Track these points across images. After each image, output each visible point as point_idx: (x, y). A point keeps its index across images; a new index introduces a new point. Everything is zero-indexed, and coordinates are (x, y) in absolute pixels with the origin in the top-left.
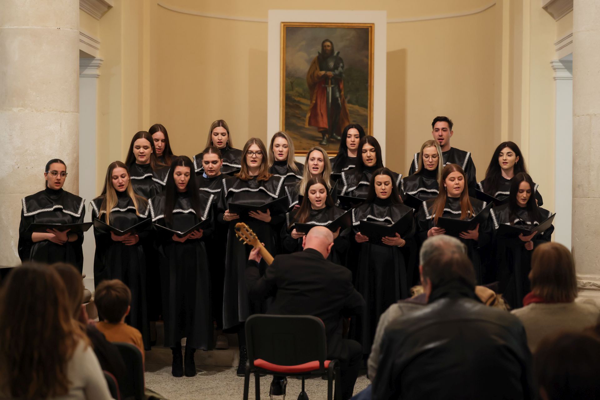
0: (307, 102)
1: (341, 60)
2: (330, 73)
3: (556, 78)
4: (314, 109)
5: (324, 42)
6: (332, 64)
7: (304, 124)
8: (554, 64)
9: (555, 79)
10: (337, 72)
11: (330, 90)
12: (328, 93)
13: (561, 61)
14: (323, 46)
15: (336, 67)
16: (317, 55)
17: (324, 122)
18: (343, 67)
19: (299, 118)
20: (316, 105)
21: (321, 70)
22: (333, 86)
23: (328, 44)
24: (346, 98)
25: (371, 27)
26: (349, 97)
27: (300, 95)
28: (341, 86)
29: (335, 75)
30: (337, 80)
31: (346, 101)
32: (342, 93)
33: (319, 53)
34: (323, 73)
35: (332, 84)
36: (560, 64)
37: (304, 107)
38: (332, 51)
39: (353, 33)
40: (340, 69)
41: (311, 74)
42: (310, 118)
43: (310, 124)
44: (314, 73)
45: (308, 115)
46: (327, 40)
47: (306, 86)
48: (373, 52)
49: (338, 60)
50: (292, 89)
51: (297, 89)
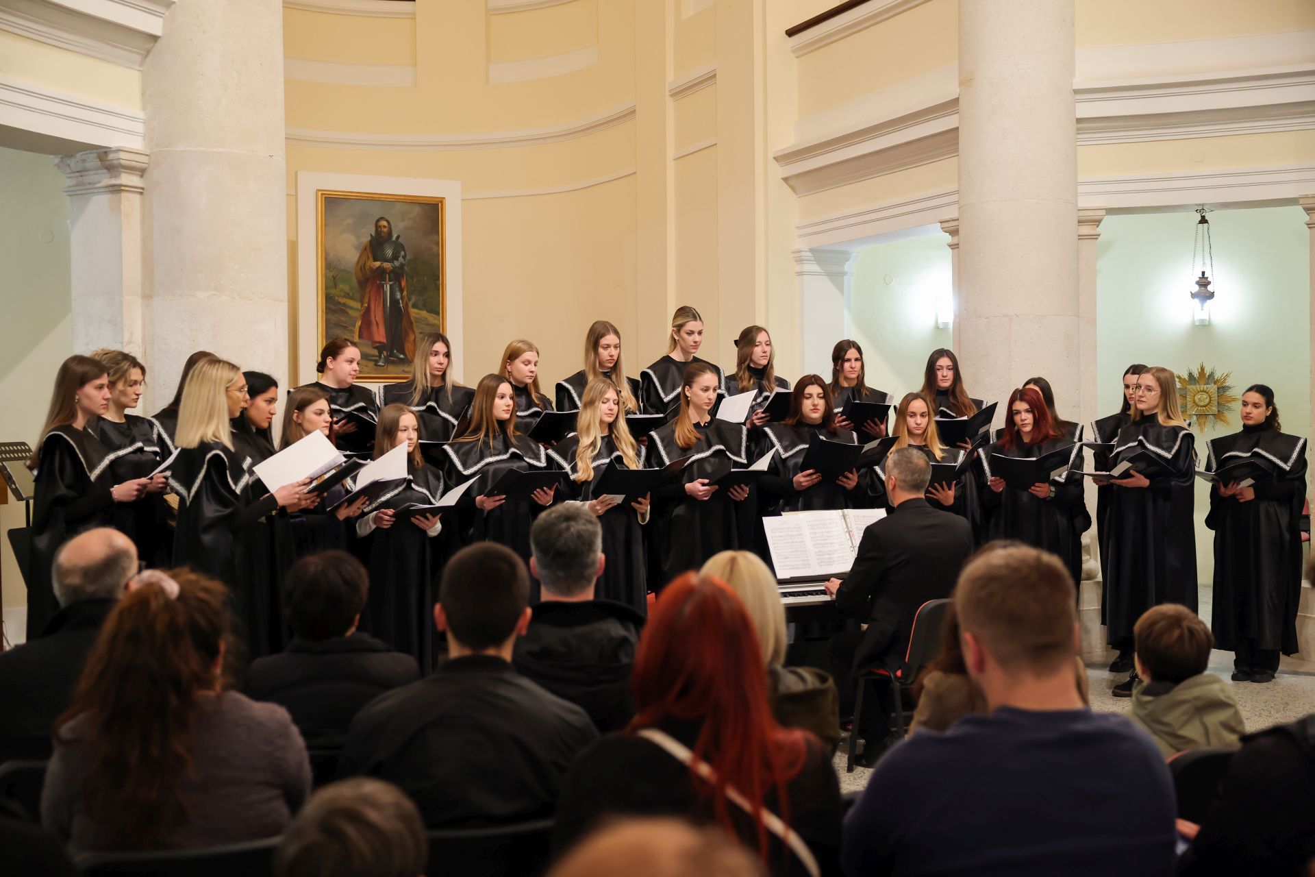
0: (357, 305)
1: (402, 247)
2: (387, 265)
3: (804, 273)
4: (366, 316)
5: (378, 221)
6: (389, 252)
7: (353, 337)
8: (802, 254)
9: (800, 274)
10: (397, 264)
11: (387, 288)
12: (385, 293)
13: (811, 250)
14: (377, 227)
15: (395, 257)
16: (369, 238)
17: (380, 335)
18: (404, 257)
19: (345, 328)
20: (368, 310)
21: (375, 260)
22: (391, 283)
23: (384, 223)
24: (410, 300)
25: (442, 202)
26: (414, 299)
27: (347, 296)
28: (403, 284)
29: (395, 268)
30: (397, 275)
31: (410, 304)
32: (405, 293)
33: (371, 235)
34: (378, 264)
35: (390, 281)
36: (809, 254)
37: (351, 312)
38: (390, 233)
39: (417, 210)
40: (401, 259)
41: (361, 266)
42: (360, 328)
43: (360, 337)
44: (365, 264)
45: (359, 324)
46: (382, 218)
47: (354, 282)
48: (444, 238)
49: (399, 247)
50: (335, 286)
51: (342, 286)
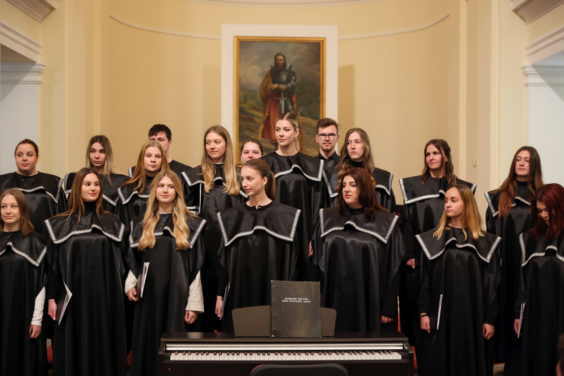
0: (261, 115)
1: (293, 73)
2: (283, 87)
3: (528, 85)
4: (267, 122)
5: (276, 56)
6: (284, 78)
7: (257, 136)
8: (526, 69)
9: (526, 85)
10: (289, 85)
11: (282, 102)
12: (280, 106)
13: (534, 66)
14: (276, 60)
15: (288, 81)
16: (270, 68)
18: (295, 80)
19: (252, 130)
20: (268, 118)
21: (274, 83)
22: (285, 99)
23: (281, 57)
24: (298, 110)
25: (323, 41)
26: (301, 110)
27: (254, 108)
28: (294, 99)
29: (288, 88)
30: (289, 93)
31: (299, 113)
32: (295, 106)
33: (272, 66)
34: (276, 86)
35: (284, 97)
36: (533, 69)
37: (257, 120)
38: (285, 64)
39: (304, 47)
40: (292, 82)
41: (264, 88)
42: (263, 130)
43: (263, 136)
44: (266, 86)
45: (262, 127)
46: (279, 54)
47: (259, 99)
48: (324, 66)
49: (291, 74)
50: (246, 101)
51: (250, 102)
